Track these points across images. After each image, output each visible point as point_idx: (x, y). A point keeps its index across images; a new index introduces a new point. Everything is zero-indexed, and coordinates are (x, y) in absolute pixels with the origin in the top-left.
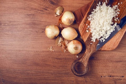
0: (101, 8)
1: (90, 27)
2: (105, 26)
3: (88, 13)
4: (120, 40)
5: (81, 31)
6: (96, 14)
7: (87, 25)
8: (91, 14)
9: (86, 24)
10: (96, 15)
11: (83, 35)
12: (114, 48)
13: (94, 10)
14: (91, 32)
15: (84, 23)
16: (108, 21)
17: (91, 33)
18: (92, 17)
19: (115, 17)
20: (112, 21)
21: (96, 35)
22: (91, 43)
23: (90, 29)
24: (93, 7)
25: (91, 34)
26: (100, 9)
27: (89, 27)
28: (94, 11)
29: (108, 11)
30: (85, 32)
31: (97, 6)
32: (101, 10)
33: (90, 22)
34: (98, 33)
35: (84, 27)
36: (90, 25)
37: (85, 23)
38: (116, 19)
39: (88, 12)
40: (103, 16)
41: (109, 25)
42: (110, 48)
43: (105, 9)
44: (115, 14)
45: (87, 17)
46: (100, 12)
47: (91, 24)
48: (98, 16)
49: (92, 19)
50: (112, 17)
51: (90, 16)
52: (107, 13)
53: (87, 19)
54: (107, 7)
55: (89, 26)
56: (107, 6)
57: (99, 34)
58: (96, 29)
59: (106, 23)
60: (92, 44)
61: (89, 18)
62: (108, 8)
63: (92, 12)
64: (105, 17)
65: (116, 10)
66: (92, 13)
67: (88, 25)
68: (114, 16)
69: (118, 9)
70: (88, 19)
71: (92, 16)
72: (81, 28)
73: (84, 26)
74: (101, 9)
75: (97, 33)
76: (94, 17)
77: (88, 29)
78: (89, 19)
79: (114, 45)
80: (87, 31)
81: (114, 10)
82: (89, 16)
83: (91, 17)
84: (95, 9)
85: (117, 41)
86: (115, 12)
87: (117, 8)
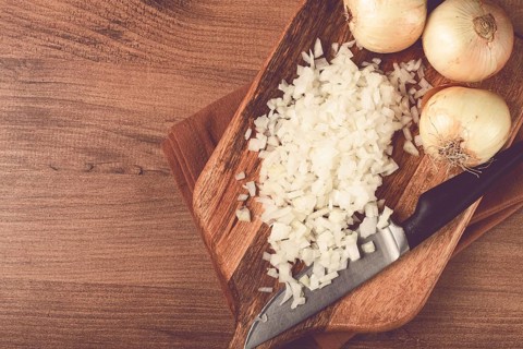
0: (323, 77)
1: (258, 190)
2: (343, 185)
3: (247, 108)
4: (439, 271)
5: (208, 216)
6: (291, 112)
7: (240, 176)
8: (267, 111)
9: (233, 173)
10: (294, 119)
11: (218, 237)
12: (400, 316)
13: (281, 87)
14: (265, 218)
15: (222, 168)
16: (365, 157)
17: (264, 225)
18: (272, 131)
19: (407, 133)
20: (389, 157)
21: (291, 236)
22: (263, 289)
23: (257, 200)
24: (281, 69)
25: (265, 230)
26: (319, 83)
27: (253, 193)
28: (281, 94)
29: (365, 93)
30: (227, 220)
31: (300, 68)
32: (325, 88)
33: (258, 162)
34: (303, 230)
35: (225, 191)
36: (262, 179)
37: (230, 166)
38: (413, 142)
39: (251, 103)
40: (334, 125)
41: (369, 177)
42: (375, 319)
43: (344, 85)
44: (406, 112)
45: (242, 130)
46: (318, 100)
47: (263, 172)
48: (306, 126)
49: (272, 141)
50: (388, 130)
51: (261, 123)
52: (354, 107)
53: (240, 144)
54: (358, 74)
55: (251, 187)
56: (361, 68)
57: (314, 233)
58: (293, 203)
59: (352, 165)
60: (268, 294)
61: (253, 135)
62: (363, 78)
63: (272, 104)
64: (344, 131)
65: (413, 91)
66: (272, 108)
67: (248, 178)
68: (397, 126)
69: (423, 83)
70: (245, 143)
71: (272, 127)
72: (206, 198)
73: (223, 184)
74: (321, 83)
75: (298, 224)
76: (280, 134)
77: (245, 203)
78: (254, 145)
79: (401, 300)
80: (243, 215)
81: (402, 86)
82: (254, 126)
83: (267, 133)
84: (290, 82)
85: (423, 274)
86: (406, 104)
87: (417, 78)
